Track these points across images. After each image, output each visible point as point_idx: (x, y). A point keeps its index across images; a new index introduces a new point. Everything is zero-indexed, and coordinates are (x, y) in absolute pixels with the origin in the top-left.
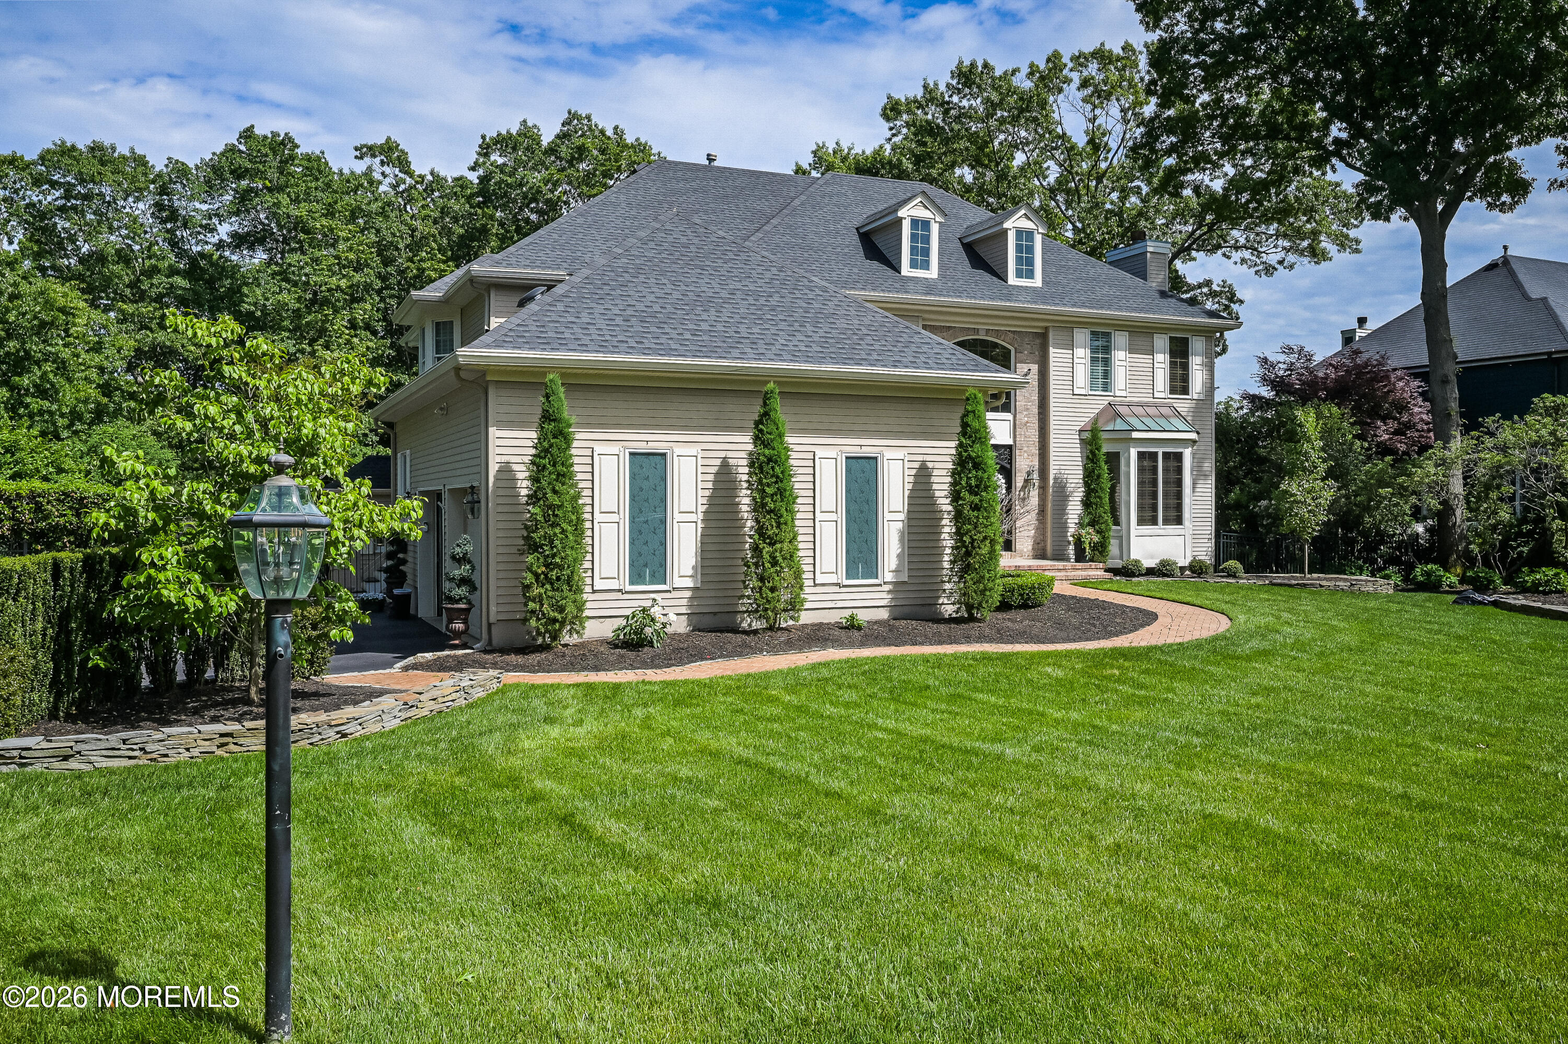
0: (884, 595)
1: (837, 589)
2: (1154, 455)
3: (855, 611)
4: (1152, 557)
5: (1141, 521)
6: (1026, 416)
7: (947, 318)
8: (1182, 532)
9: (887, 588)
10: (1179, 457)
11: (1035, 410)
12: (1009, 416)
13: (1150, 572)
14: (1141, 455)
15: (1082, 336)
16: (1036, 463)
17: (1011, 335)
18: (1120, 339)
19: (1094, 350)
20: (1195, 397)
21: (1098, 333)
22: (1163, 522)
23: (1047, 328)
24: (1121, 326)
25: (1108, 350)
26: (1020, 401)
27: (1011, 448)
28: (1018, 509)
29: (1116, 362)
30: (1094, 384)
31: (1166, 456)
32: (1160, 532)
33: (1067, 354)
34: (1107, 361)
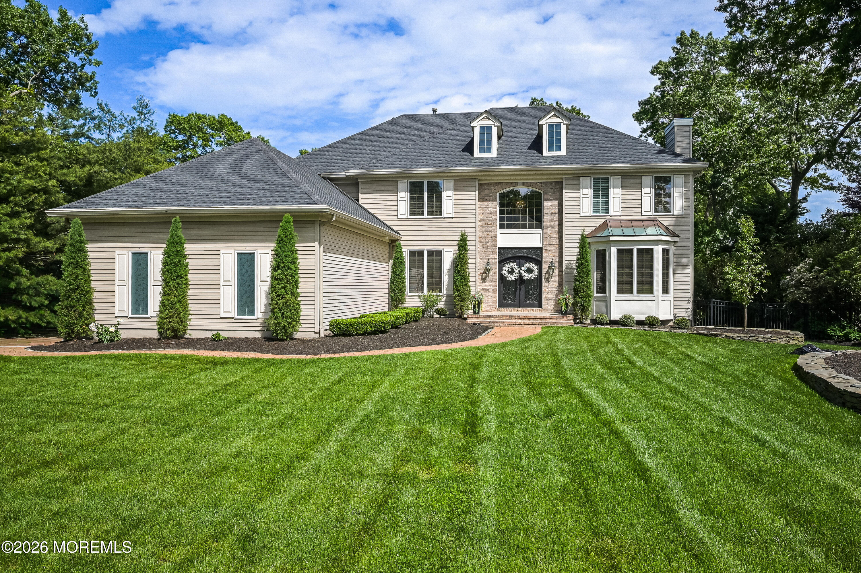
0: (258, 325)
1: (232, 320)
2: (631, 251)
3: (219, 332)
5: (619, 292)
6: (550, 230)
7: (497, 178)
8: (653, 298)
9: (260, 321)
10: (651, 252)
11: (557, 226)
12: (540, 231)
13: (640, 323)
14: (619, 251)
15: (586, 181)
16: (557, 258)
17: (540, 184)
18: (615, 181)
19: (595, 188)
20: (676, 213)
21: (599, 179)
22: (639, 292)
23: (562, 179)
24: (616, 173)
25: (607, 188)
26: (546, 222)
27: (541, 249)
28: (544, 284)
29: (613, 196)
30: (596, 210)
31: (639, 251)
32: (635, 298)
33: (575, 193)
34: (607, 195)
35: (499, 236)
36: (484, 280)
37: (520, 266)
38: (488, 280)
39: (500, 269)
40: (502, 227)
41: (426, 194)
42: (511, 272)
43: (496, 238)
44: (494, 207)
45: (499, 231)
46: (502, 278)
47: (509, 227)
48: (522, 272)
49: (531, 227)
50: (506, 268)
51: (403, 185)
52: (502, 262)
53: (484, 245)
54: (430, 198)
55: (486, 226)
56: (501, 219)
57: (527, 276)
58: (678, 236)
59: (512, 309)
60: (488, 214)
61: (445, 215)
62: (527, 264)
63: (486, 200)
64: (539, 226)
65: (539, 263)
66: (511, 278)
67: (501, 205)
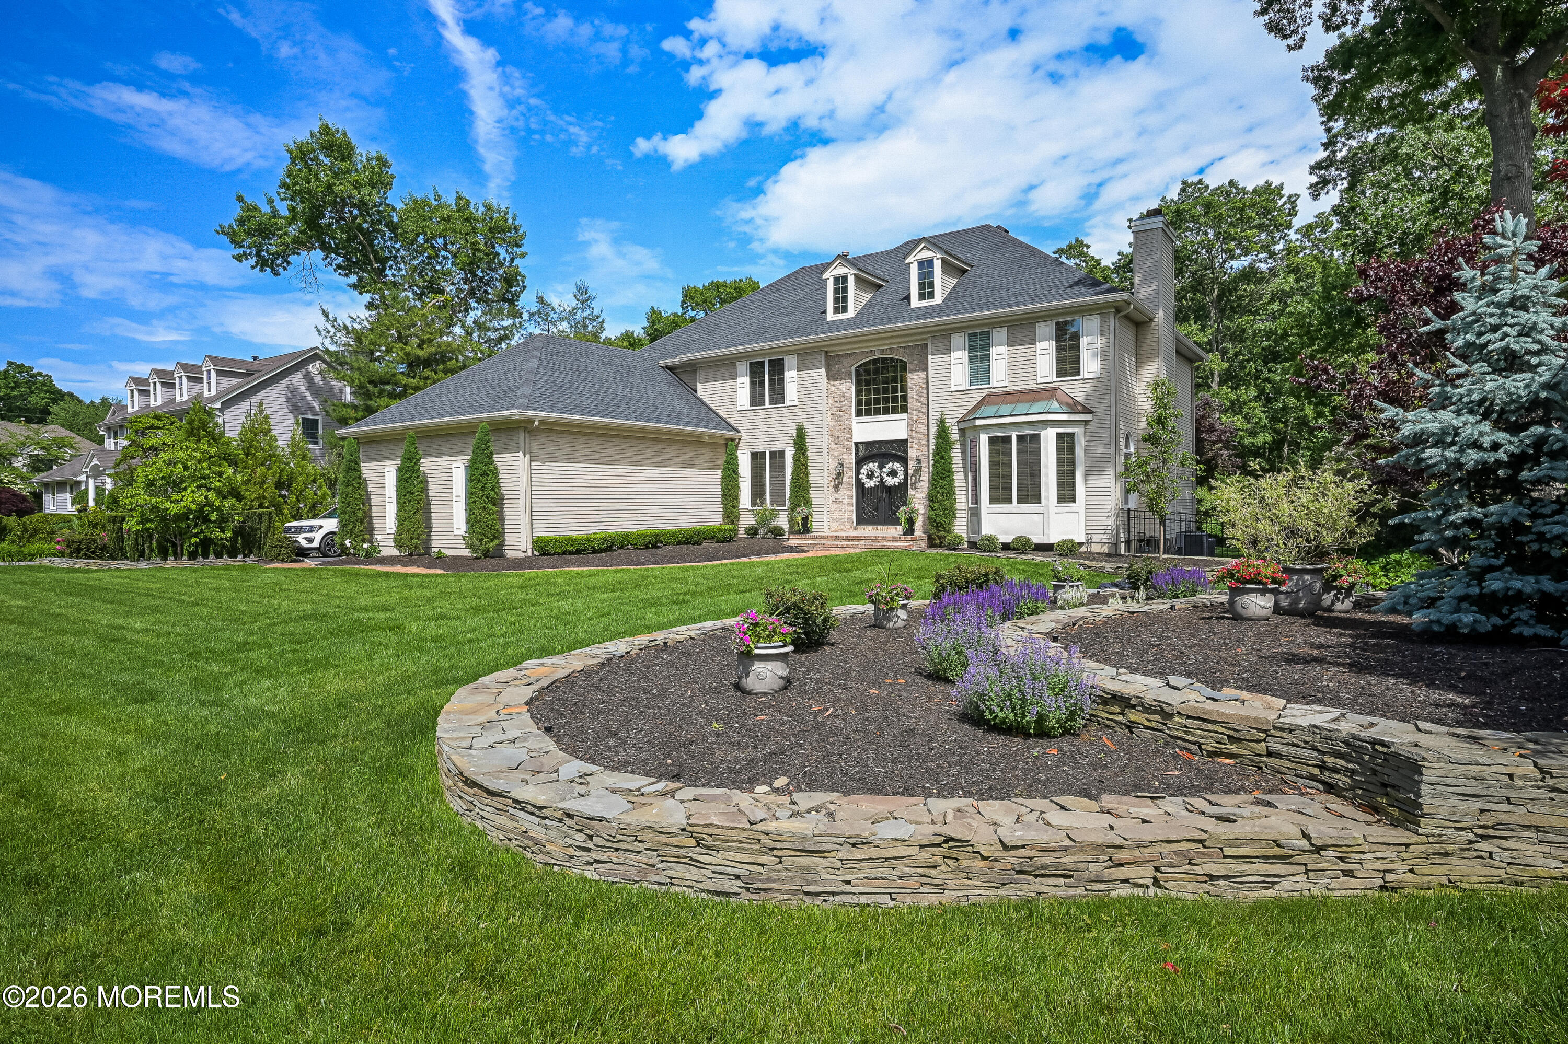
2: (1008, 440)
4: (1006, 533)
5: (993, 501)
6: (916, 416)
7: (847, 347)
8: (1041, 510)
10: (1036, 438)
11: (925, 409)
12: (904, 416)
13: (1006, 547)
14: (992, 441)
15: (959, 339)
17: (904, 349)
18: (999, 335)
19: (972, 349)
20: (1087, 376)
21: (975, 334)
22: (1020, 501)
23: (926, 339)
24: (998, 323)
25: (987, 347)
26: (911, 404)
27: (905, 441)
28: (911, 491)
29: (995, 357)
30: (973, 379)
31: (1020, 438)
32: (1015, 510)
33: (942, 358)
34: (987, 358)
35: (855, 427)
36: (837, 488)
37: (881, 467)
38: (842, 488)
39: (858, 473)
40: (859, 413)
41: (767, 377)
42: (870, 476)
43: (850, 430)
44: (849, 388)
45: (855, 420)
46: (860, 484)
47: (868, 413)
48: (884, 475)
49: (894, 411)
50: (864, 470)
51: (743, 367)
52: (860, 463)
53: (836, 440)
54: (772, 382)
55: (839, 412)
56: (859, 403)
57: (890, 481)
58: (1090, 412)
59: (870, 527)
60: (841, 397)
61: (788, 403)
62: (890, 464)
63: (837, 379)
64: (904, 410)
65: (904, 461)
66: (870, 484)
67: (858, 383)
